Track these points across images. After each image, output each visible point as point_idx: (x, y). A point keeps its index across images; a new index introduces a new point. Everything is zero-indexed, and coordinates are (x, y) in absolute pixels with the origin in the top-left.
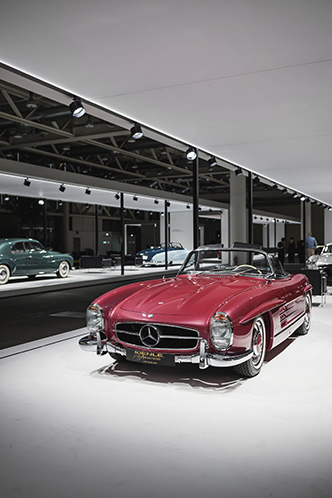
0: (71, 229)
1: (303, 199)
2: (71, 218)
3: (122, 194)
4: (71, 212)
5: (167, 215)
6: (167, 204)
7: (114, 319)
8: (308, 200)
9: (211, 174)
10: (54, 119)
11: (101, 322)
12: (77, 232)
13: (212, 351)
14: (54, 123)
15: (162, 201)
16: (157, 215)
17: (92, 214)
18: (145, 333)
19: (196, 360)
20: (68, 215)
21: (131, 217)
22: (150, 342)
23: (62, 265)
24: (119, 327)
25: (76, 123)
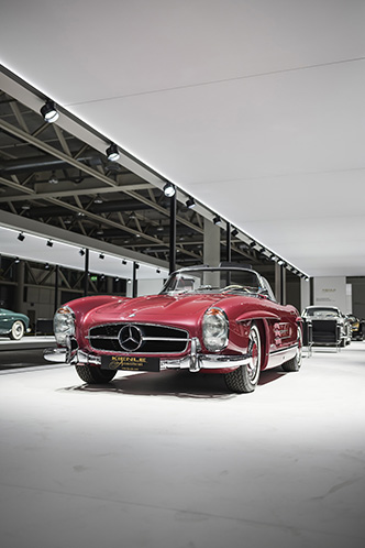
0: (25, 300)
1: (280, 263)
2: (26, 288)
3: (87, 250)
4: (26, 282)
5: (135, 282)
6: (136, 266)
7: (88, 324)
8: (286, 264)
9: (181, 244)
10: (14, 172)
11: (72, 330)
12: (32, 305)
13: (204, 351)
14: (14, 177)
15: (130, 262)
16: (124, 282)
17: (51, 285)
18: (125, 335)
19: (185, 365)
20: (23, 285)
21: (93, 290)
22: (131, 346)
23: (16, 326)
24: (93, 333)
25: (38, 179)
